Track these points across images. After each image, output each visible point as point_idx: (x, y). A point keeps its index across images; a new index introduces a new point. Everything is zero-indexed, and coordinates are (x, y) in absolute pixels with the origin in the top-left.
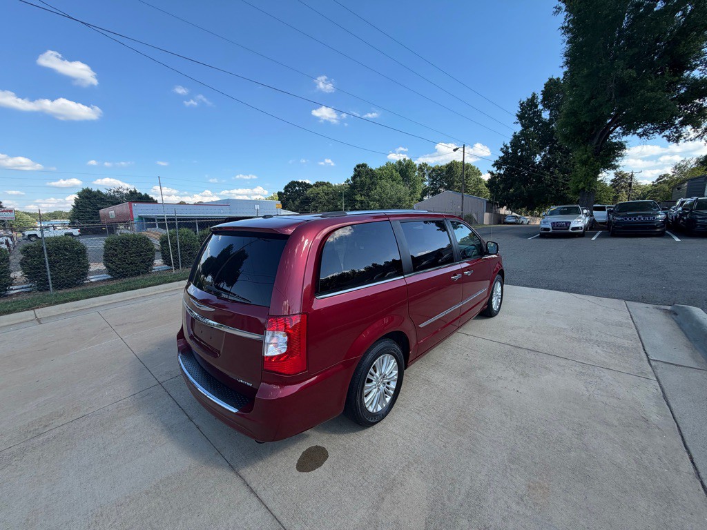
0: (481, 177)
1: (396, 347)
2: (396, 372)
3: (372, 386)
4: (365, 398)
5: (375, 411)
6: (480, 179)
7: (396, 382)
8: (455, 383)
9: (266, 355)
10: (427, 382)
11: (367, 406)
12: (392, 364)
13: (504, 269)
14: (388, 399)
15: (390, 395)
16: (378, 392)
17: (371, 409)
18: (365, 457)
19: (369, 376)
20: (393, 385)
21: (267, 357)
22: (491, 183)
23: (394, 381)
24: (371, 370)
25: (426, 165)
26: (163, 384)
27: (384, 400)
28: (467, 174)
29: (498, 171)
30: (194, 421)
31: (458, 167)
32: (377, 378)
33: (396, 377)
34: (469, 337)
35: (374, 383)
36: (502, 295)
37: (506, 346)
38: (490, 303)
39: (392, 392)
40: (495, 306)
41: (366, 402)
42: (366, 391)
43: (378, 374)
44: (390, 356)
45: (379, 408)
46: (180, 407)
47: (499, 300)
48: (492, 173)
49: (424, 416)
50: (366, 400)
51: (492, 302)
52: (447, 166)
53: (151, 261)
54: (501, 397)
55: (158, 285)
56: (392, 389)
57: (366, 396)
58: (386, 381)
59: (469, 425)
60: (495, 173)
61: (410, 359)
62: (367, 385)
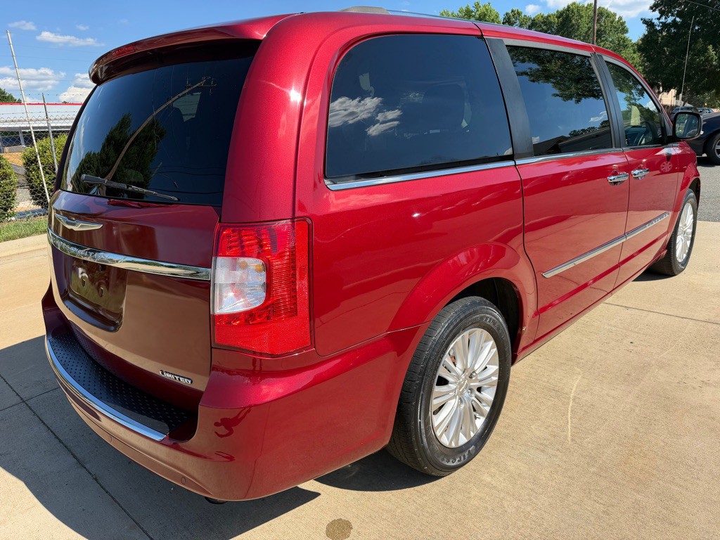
0: (627, 35)
1: (497, 314)
2: (494, 368)
3: (447, 393)
4: (434, 417)
5: (453, 445)
6: (624, 40)
7: (495, 389)
8: (612, 393)
9: (218, 311)
10: (553, 393)
11: (438, 434)
12: (489, 350)
13: (701, 179)
14: (480, 422)
15: (482, 414)
16: (458, 405)
17: (445, 441)
18: (437, 533)
19: (442, 372)
20: (489, 395)
21: (221, 316)
22: (649, 44)
23: (491, 385)
24: (447, 359)
25: (519, 14)
26: (30, 403)
27: (473, 423)
28: (598, 31)
29: (663, 20)
30: (87, 466)
31: (582, 17)
32: (458, 377)
33: (495, 378)
34: (630, 311)
35: (452, 386)
36: (693, 233)
37: (710, 325)
38: (670, 246)
39: (487, 409)
40: (680, 253)
41: (436, 424)
42: (435, 403)
43: (459, 368)
44: (485, 333)
45: (463, 440)
46: (60, 441)
47: (689, 243)
48: (649, 23)
49: (556, 456)
50: (437, 420)
51: (675, 244)
52: (560, 15)
53: (9, 198)
54: (713, 418)
55: (22, 236)
56: (486, 402)
57: (435, 413)
58: (475, 384)
59: (655, 472)
60: (656, 22)
61: (523, 344)
62: (438, 389)
